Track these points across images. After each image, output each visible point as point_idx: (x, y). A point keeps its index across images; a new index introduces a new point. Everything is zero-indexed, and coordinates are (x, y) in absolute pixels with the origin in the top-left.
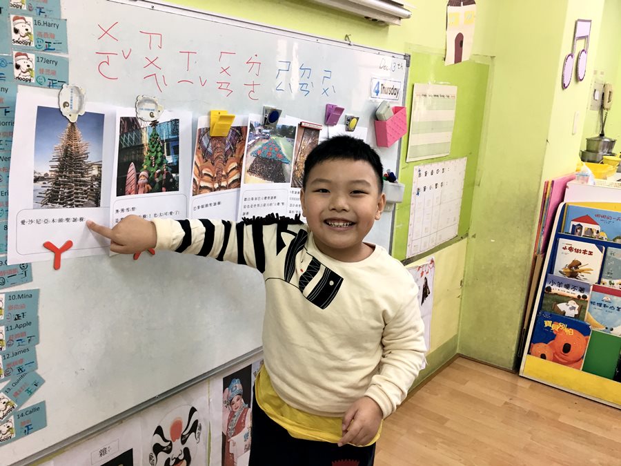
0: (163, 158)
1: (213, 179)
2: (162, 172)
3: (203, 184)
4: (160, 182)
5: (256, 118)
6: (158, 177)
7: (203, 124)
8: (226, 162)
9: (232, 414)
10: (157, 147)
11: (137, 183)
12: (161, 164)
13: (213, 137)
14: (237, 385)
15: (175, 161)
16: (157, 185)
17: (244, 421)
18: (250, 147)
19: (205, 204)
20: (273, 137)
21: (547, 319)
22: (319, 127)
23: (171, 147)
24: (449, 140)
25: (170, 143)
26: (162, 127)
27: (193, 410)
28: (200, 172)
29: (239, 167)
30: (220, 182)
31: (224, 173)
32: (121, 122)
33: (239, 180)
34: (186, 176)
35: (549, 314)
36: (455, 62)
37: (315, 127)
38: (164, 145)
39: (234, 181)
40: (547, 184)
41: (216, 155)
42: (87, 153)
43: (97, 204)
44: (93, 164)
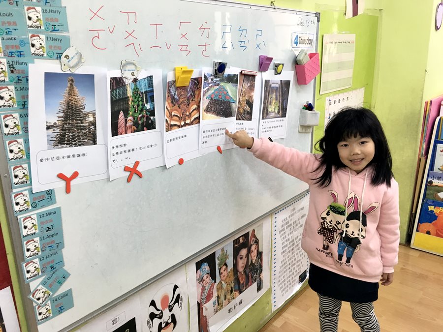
0: (143, 105)
1: (180, 119)
2: (143, 116)
3: (173, 123)
4: (142, 124)
5: (209, 70)
6: (140, 120)
7: (170, 78)
8: (189, 105)
9: (204, 288)
10: (139, 98)
11: (126, 126)
12: (142, 110)
13: (178, 87)
14: (206, 267)
15: (152, 107)
16: (140, 126)
17: (212, 292)
18: (205, 92)
19: (175, 137)
20: (222, 84)
21: (430, 205)
22: (254, 74)
23: (148, 96)
24: (351, 75)
25: (148, 94)
26: (141, 82)
27: (176, 287)
28: (170, 114)
29: (198, 108)
30: (185, 120)
31: (188, 114)
32: (111, 81)
33: (198, 118)
34: (160, 118)
35: (432, 201)
36: (353, 16)
37: (252, 74)
38: (143, 96)
39: (195, 119)
40: (427, 103)
41: (181, 100)
42: (83, 106)
43: (95, 143)
44: (89, 113)
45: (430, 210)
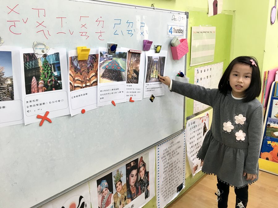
0: (52, 73)
1: (82, 82)
2: (52, 81)
3: (76, 85)
4: (51, 86)
5: (104, 49)
6: (49, 83)
7: (72, 53)
8: (89, 73)
9: (103, 197)
10: (48, 68)
11: (38, 87)
12: (51, 76)
13: (80, 61)
14: (105, 183)
15: (59, 74)
16: (49, 87)
17: (110, 200)
18: (101, 65)
19: (78, 95)
20: (114, 59)
21: (268, 140)
22: (140, 52)
23: (55, 67)
24: (213, 54)
25: (55, 65)
26: (50, 57)
27: (81, 197)
28: (74, 79)
29: (96, 75)
30: (86, 83)
31: (88, 79)
32: (24, 56)
33: (96, 82)
34: (66, 80)
35: (270, 137)
36: (214, 15)
37: (138, 52)
38: (51, 67)
39: (94, 82)
41: (82, 70)
42: (3, 73)
43: (12, 99)
44: (7, 78)
45: (268, 144)
